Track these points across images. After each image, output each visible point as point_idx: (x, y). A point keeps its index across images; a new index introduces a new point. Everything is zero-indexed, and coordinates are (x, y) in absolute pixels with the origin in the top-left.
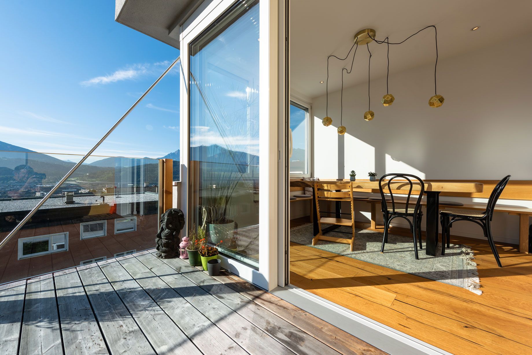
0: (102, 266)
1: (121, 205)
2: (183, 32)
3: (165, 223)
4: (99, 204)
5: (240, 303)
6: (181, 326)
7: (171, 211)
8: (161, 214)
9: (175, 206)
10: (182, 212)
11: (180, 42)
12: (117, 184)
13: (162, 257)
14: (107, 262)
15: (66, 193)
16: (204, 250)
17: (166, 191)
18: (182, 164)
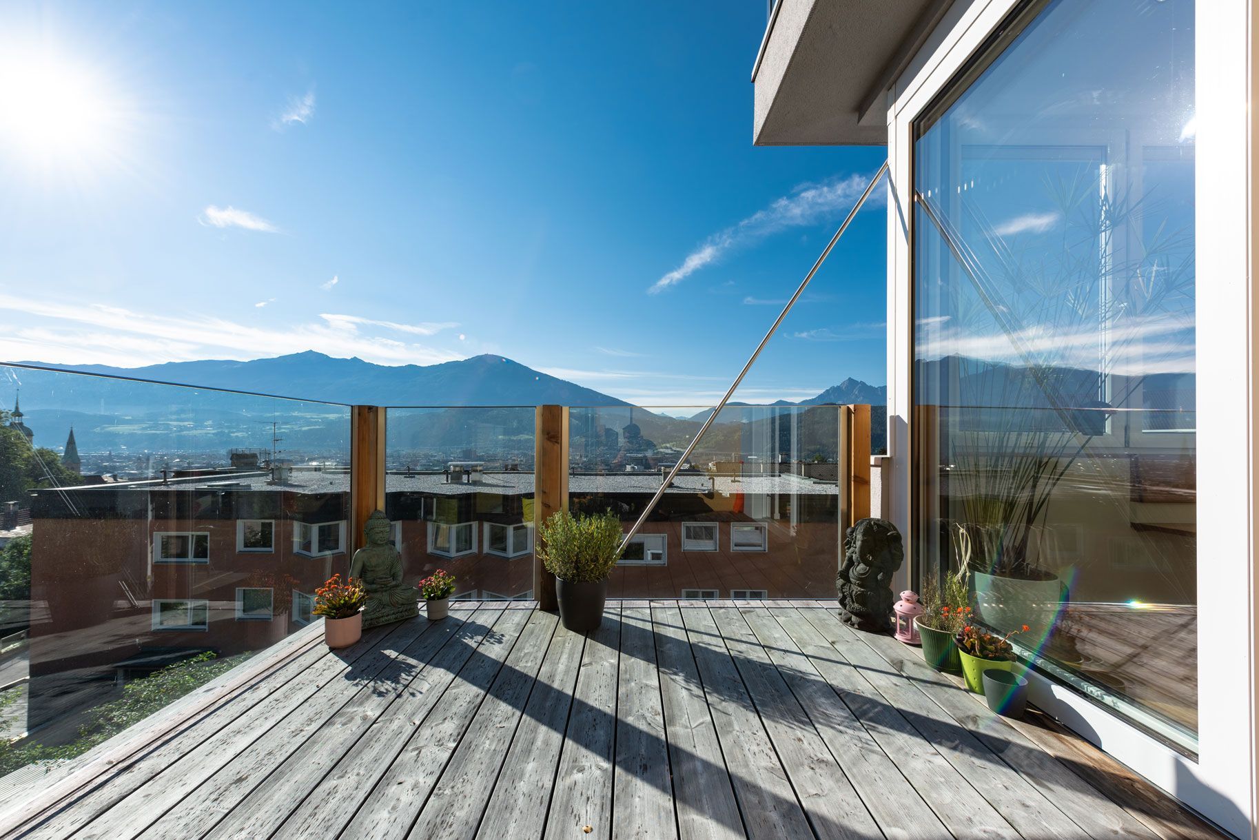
0: (743, 609)
1: (753, 497)
2: (895, 102)
3: (857, 550)
4: (707, 492)
5: (1121, 832)
6: (933, 803)
7: (870, 523)
8: (846, 529)
9: (876, 512)
10: (895, 529)
11: (887, 127)
12: (730, 455)
13: (852, 625)
14: (748, 604)
15: (662, 468)
16: (969, 638)
17: (855, 476)
18: (893, 415)
